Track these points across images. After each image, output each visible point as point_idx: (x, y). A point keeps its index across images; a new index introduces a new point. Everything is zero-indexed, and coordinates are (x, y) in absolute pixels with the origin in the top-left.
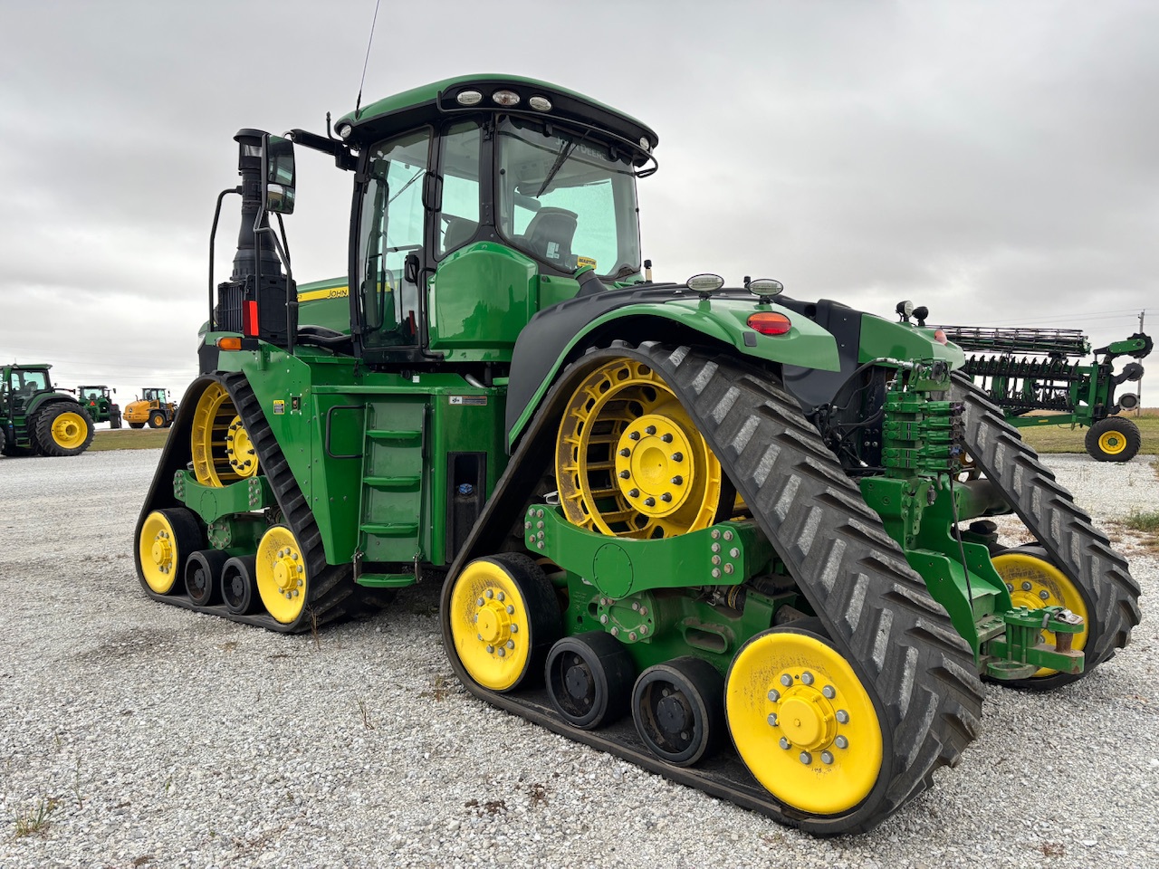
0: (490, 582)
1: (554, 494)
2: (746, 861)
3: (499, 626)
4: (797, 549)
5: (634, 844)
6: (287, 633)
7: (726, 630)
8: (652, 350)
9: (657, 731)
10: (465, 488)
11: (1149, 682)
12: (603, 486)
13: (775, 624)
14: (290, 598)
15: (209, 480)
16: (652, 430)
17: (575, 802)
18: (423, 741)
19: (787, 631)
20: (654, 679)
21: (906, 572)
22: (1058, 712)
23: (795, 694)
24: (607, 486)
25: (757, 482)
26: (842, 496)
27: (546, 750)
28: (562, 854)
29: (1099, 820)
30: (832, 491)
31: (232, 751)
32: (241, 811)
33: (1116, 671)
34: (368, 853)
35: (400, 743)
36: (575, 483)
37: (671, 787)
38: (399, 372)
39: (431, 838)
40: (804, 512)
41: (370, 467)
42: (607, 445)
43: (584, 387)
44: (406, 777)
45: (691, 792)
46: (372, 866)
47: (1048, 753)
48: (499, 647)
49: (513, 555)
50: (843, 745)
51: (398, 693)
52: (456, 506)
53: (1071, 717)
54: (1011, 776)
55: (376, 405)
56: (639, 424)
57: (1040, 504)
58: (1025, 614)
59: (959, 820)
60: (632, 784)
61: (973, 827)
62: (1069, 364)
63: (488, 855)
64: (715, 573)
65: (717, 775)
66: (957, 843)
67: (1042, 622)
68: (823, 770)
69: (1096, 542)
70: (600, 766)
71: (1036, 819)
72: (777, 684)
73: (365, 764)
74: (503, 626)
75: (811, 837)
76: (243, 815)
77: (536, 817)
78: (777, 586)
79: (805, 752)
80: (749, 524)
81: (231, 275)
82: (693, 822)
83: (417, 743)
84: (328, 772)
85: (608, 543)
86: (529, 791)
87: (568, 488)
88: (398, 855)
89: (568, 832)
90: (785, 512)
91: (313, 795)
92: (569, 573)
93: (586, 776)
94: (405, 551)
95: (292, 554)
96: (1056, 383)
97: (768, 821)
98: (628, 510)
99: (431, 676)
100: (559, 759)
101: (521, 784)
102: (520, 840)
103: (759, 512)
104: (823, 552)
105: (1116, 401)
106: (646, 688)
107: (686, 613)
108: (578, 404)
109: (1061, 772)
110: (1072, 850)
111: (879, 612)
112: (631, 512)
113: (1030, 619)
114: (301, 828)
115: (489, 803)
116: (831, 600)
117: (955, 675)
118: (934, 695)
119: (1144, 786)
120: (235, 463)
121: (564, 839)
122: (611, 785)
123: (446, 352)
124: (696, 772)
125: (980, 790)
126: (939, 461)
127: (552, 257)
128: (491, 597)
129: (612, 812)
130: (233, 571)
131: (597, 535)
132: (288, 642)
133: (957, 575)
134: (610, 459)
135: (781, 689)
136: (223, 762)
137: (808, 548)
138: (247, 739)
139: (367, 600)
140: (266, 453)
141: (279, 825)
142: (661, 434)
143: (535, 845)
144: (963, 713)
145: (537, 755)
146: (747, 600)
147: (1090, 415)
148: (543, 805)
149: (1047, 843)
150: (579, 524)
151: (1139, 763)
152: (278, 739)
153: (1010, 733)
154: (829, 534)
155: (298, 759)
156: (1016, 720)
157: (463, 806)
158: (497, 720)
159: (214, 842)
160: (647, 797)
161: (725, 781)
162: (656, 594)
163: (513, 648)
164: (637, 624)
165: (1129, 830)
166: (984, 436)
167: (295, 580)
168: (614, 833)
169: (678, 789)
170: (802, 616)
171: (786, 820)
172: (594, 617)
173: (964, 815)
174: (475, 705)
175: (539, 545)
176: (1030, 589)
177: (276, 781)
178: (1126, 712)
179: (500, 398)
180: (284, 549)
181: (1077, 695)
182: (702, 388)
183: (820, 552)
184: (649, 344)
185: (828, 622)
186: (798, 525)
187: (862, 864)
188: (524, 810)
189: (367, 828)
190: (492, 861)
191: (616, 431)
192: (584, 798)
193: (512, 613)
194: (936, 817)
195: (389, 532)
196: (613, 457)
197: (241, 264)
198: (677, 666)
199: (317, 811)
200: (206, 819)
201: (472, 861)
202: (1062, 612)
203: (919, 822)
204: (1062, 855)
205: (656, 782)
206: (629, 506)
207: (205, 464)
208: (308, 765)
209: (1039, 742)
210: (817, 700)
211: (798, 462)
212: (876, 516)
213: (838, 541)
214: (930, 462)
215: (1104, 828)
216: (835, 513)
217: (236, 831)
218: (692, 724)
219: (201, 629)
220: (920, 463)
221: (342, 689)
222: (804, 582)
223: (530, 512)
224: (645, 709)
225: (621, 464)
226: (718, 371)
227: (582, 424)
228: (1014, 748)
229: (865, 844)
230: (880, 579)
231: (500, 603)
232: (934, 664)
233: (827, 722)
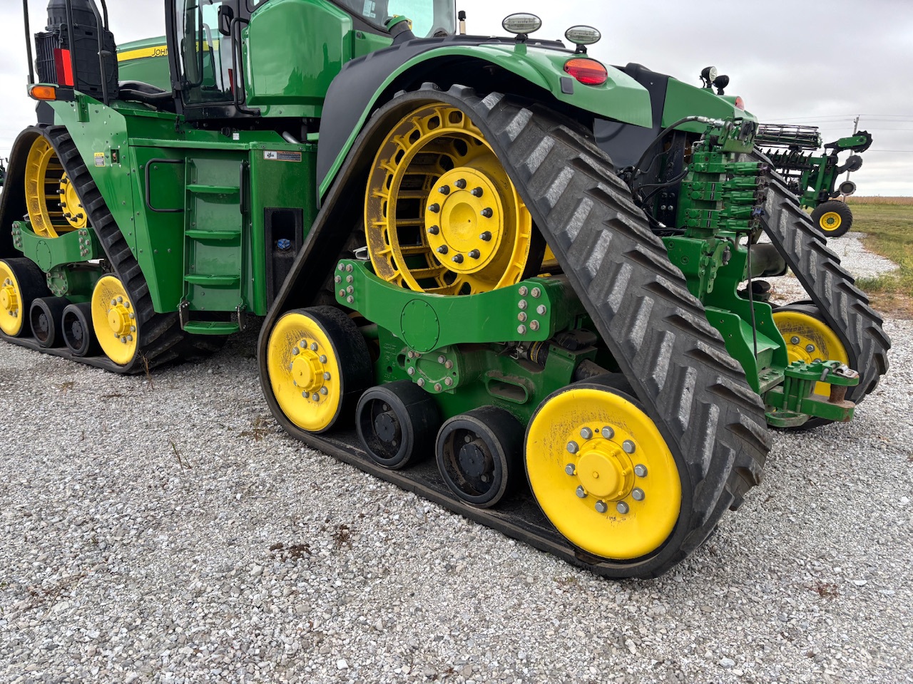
0: (304, 333)
1: (363, 249)
2: (541, 606)
3: (312, 374)
4: (607, 306)
5: (433, 588)
6: (123, 374)
7: (527, 382)
8: (464, 93)
9: (459, 473)
10: (283, 243)
11: (887, 423)
12: (414, 243)
13: (575, 379)
14: (125, 342)
15: (46, 231)
16: (462, 184)
17: (378, 544)
18: (237, 480)
19: (591, 387)
20: (457, 427)
21: (708, 329)
22: (813, 451)
23: (595, 448)
24: (418, 242)
25: (570, 236)
26: (650, 254)
27: (354, 490)
28: (362, 600)
29: (864, 558)
30: (641, 248)
31: (48, 492)
32: (42, 556)
33: (858, 413)
34: (164, 602)
35: (215, 483)
36: (384, 238)
37: (470, 527)
38: (219, 130)
39: (232, 584)
40: (613, 268)
41: (193, 221)
42: (418, 201)
43: (392, 137)
44: (216, 518)
45: (489, 532)
46: (167, 618)
47: (810, 490)
48: (314, 393)
49: (325, 308)
50: (640, 498)
51: (220, 432)
52: (274, 260)
53: (825, 455)
54: (780, 513)
55: (196, 161)
56: (450, 178)
57: (816, 265)
58: (804, 368)
59: (737, 558)
60: (433, 524)
61: (751, 565)
62: (804, 155)
63: (287, 604)
64: (520, 329)
65: (514, 516)
66: (738, 583)
67: (821, 375)
68: (618, 519)
69: (860, 302)
70: (404, 505)
71: (807, 557)
72: (576, 436)
73: (177, 505)
74: (317, 374)
75: (602, 578)
76: (44, 561)
77: (339, 561)
78: (580, 342)
79: (600, 501)
80: (557, 281)
81: (47, 25)
82: (491, 565)
83: (231, 483)
84: (138, 514)
85: (415, 299)
86: (334, 533)
87: (378, 243)
88: (195, 605)
89: (369, 576)
90: (596, 269)
91: (118, 538)
92: (379, 327)
93: (391, 517)
94: (229, 301)
95: (124, 302)
96: (791, 172)
97: (562, 562)
98: (437, 267)
99: (253, 416)
100: (366, 499)
101: (327, 525)
102: (321, 586)
103: (571, 270)
104: (632, 309)
105: (836, 187)
106: (450, 435)
107: (490, 366)
108: (386, 155)
109: (824, 509)
110: (844, 590)
111: (684, 370)
112: (440, 268)
113: (808, 373)
114: (100, 575)
115: (294, 547)
116: (638, 358)
117: (750, 429)
118: (732, 452)
119: (900, 523)
120: (69, 215)
121: (365, 583)
122: (413, 525)
123: (263, 109)
124: (494, 513)
125: (753, 526)
126: (740, 222)
127: (368, 16)
128: (306, 347)
129: (413, 554)
130: (72, 317)
131: (406, 291)
132: (124, 382)
133: (745, 333)
134: (421, 216)
135: (580, 441)
136: (36, 503)
137: (618, 305)
138: (65, 478)
139: (198, 345)
140: (92, 206)
141: (78, 573)
142: (471, 188)
143: (335, 592)
144: (753, 466)
145: (345, 495)
146: (549, 354)
147: (815, 198)
148: (347, 548)
149: (821, 582)
150: (388, 279)
151: (892, 500)
152: (96, 479)
153: (774, 470)
154: (637, 291)
155: (111, 501)
156: (778, 458)
157: (267, 551)
158: (311, 460)
159: (8, 591)
160: (448, 538)
161: (522, 523)
162: (461, 348)
163: (326, 394)
164: (442, 376)
165: (892, 568)
166: (771, 202)
167: (128, 326)
168: (415, 576)
169: (477, 529)
170: (603, 372)
171: (580, 563)
172: (402, 368)
173: (741, 553)
174: (292, 444)
175: (349, 299)
176: (798, 343)
177: (85, 522)
178: (873, 452)
179: (312, 153)
180: (117, 298)
181: (828, 434)
182: (516, 135)
183: (628, 309)
184: (462, 87)
185: (635, 381)
186: (608, 282)
187: (651, 606)
188: (327, 554)
189: (168, 575)
190: (290, 611)
191: (426, 187)
192: (387, 539)
193: (325, 362)
194: (716, 555)
195: (213, 283)
196: (423, 215)
197: (54, 12)
198: (479, 416)
199: (119, 557)
200: (5, 564)
201: (270, 611)
202: (840, 367)
203: (700, 560)
204: (835, 594)
205: (456, 522)
206: (438, 263)
207: (40, 216)
208: (120, 506)
209: (801, 479)
210: (617, 454)
211: (609, 218)
212: (679, 273)
213: (647, 298)
214: (731, 222)
215: (870, 566)
216: (643, 270)
217: (34, 578)
218: (492, 468)
219: (45, 370)
220: (721, 224)
221: (167, 428)
222: (612, 340)
223: (340, 266)
224: (448, 454)
225: (430, 220)
226: (532, 120)
227: (391, 177)
228: (779, 485)
229: (653, 585)
230: (685, 336)
231: (313, 353)
232: (732, 421)
233: (625, 476)
